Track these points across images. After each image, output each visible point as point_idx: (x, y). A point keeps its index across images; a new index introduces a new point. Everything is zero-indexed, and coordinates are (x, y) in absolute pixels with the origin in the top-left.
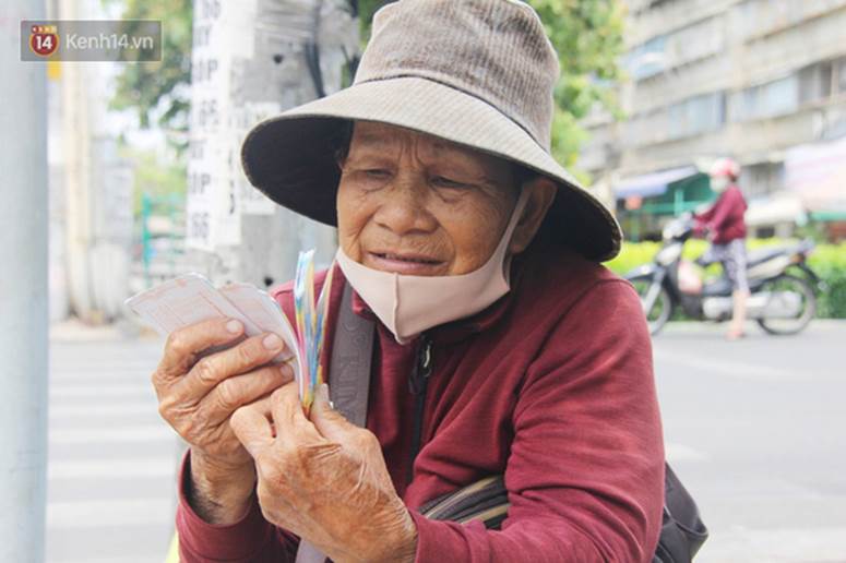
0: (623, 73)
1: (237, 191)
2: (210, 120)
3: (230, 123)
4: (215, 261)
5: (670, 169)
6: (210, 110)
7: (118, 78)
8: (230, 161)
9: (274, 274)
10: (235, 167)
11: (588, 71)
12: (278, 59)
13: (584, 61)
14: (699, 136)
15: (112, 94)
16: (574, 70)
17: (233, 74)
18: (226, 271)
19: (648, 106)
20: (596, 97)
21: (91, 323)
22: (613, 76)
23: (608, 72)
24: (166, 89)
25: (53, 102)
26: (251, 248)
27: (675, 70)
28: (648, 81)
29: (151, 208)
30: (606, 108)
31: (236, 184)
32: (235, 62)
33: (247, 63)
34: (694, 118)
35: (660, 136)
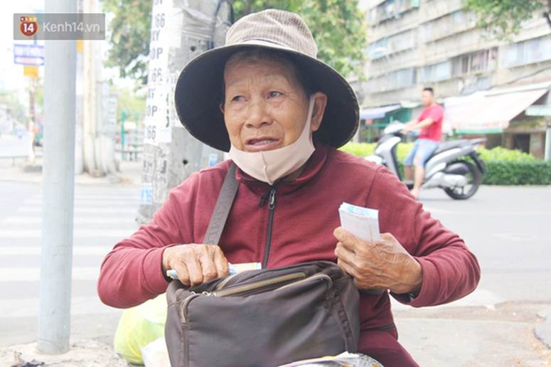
0: (365, 57)
1: (170, 115)
2: (158, 79)
3: (168, 81)
4: (159, 150)
5: (388, 105)
6: (158, 73)
7: (110, 51)
8: (167, 100)
9: (188, 158)
10: (170, 103)
11: (348, 54)
12: (193, 49)
13: (345, 50)
14: (402, 89)
15: (106, 59)
16: (341, 54)
17: (170, 56)
18: (164, 156)
19: (378, 73)
20: (352, 69)
21: (94, 176)
22: (361, 58)
23: (358, 55)
24: (134, 57)
25: (79, 63)
26: (177, 145)
27: (391, 56)
28: (378, 61)
29: (125, 117)
30: (356, 74)
31: (170, 111)
32: (171, 50)
33: (177, 49)
34: (400, 81)
35: (383, 89)
